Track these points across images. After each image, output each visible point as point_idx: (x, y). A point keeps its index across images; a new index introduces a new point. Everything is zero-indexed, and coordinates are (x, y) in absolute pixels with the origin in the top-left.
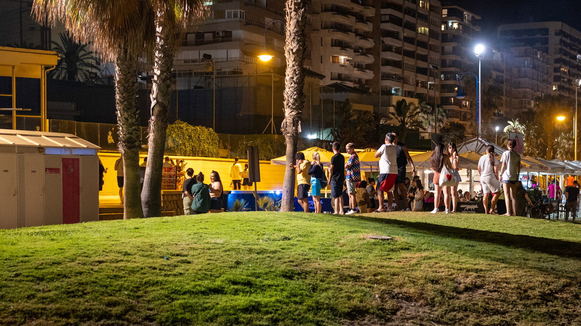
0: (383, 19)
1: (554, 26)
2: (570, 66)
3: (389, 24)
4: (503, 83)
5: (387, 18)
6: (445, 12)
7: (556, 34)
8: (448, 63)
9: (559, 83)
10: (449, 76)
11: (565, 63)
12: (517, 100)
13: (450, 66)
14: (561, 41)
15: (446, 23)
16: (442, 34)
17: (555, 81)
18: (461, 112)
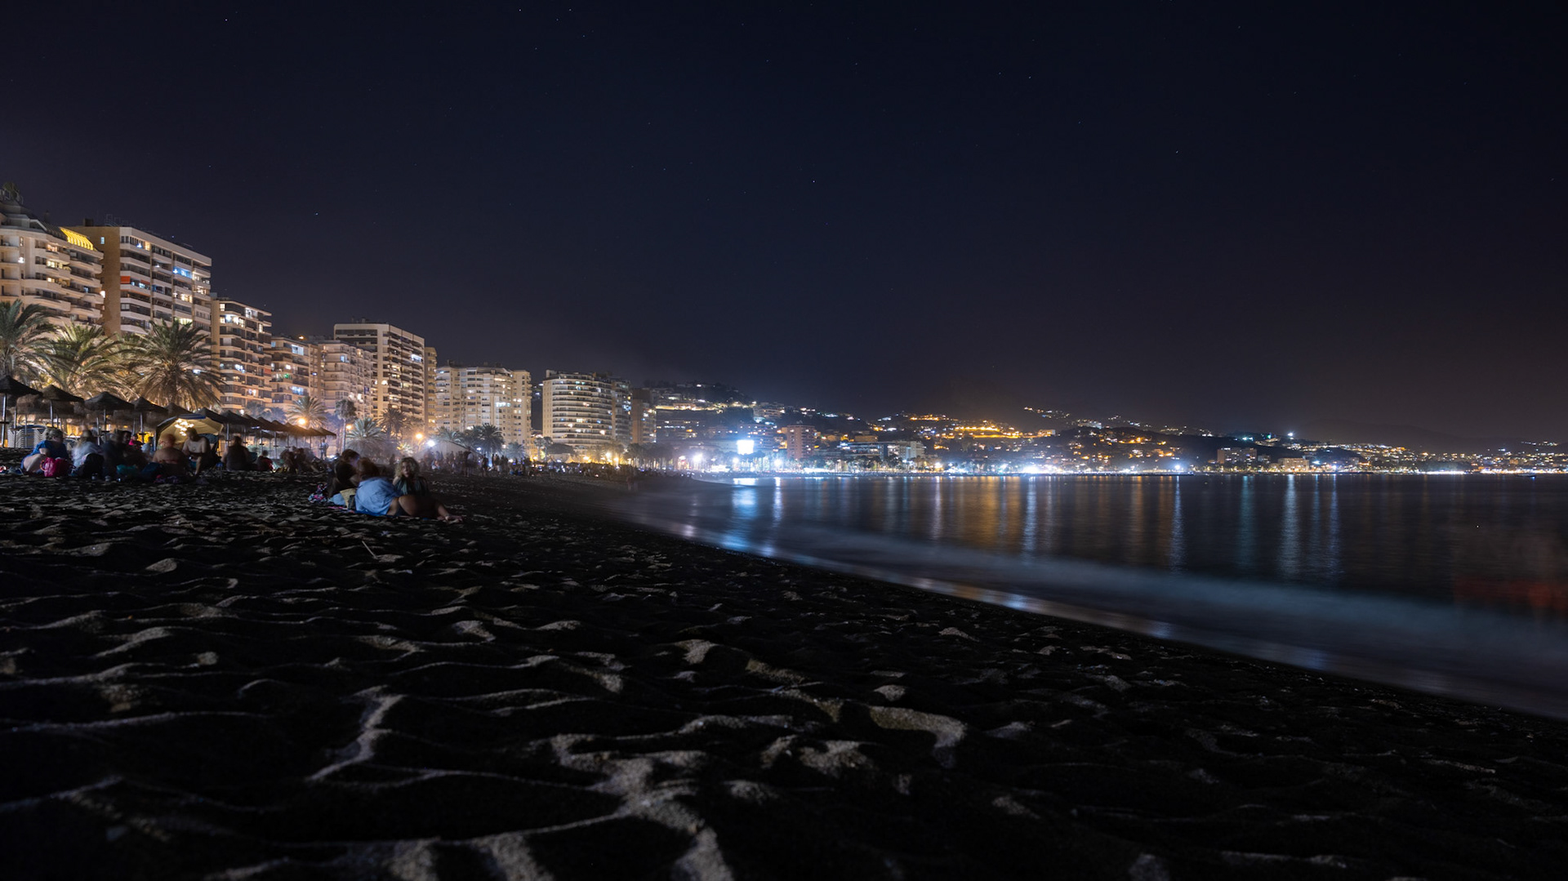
0: (123, 308)
1: (382, 328)
2: (402, 364)
3: (130, 312)
4: (308, 375)
5: (128, 307)
6: (222, 306)
7: (384, 335)
8: (227, 353)
9: (388, 378)
10: (228, 365)
11: (395, 361)
12: (334, 392)
13: (228, 357)
14: (390, 342)
15: (224, 316)
16: (221, 327)
17: (384, 376)
18: (244, 399)
